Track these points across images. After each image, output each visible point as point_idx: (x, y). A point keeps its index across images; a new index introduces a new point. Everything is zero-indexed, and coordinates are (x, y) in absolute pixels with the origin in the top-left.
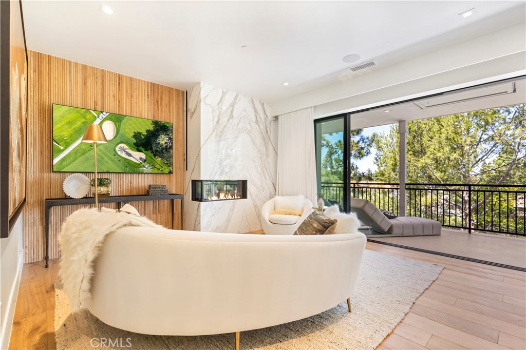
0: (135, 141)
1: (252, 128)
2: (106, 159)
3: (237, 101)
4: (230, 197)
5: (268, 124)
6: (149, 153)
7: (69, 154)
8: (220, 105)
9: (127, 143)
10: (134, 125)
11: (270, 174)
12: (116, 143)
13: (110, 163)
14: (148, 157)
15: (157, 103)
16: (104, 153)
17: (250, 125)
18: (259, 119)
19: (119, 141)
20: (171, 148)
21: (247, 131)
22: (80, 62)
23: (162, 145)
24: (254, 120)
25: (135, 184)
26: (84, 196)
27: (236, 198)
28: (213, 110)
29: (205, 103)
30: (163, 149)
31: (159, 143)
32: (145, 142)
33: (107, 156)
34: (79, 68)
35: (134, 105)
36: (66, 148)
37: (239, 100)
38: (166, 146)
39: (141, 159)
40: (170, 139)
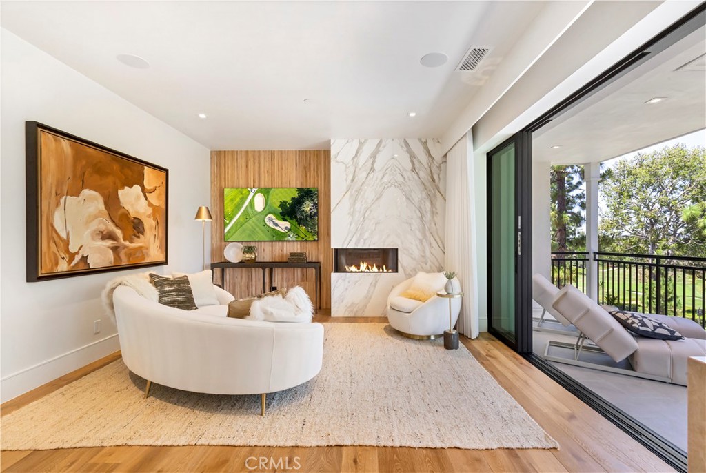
0: (281, 211)
1: (405, 178)
2: (257, 229)
3: (381, 148)
4: (375, 269)
5: (434, 169)
6: (294, 221)
7: (232, 227)
8: (355, 160)
9: (274, 213)
10: (280, 195)
11: (438, 240)
12: (265, 214)
13: (261, 233)
14: (293, 226)
15: (305, 170)
16: (256, 225)
17: (402, 176)
18: (417, 165)
19: (267, 212)
20: (316, 214)
21: (396, 184)
22: (244, 149)
23: (307, 212)
24: (409, 166)
25: (285, 252)
26: (240, 261)
27: (385, 270)
28: (347, 167)
29: (337, 162)
30: (307, 216)
31: (303, 211)
32: (290, 211)
33: (258, 227)
34: (243, 153)
35: (284, 176)
36: (230, 222)
37: (384, 147)
38: (311, 213)
39: (286, 228)
40: (315, 204)
